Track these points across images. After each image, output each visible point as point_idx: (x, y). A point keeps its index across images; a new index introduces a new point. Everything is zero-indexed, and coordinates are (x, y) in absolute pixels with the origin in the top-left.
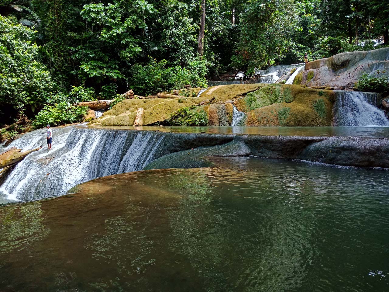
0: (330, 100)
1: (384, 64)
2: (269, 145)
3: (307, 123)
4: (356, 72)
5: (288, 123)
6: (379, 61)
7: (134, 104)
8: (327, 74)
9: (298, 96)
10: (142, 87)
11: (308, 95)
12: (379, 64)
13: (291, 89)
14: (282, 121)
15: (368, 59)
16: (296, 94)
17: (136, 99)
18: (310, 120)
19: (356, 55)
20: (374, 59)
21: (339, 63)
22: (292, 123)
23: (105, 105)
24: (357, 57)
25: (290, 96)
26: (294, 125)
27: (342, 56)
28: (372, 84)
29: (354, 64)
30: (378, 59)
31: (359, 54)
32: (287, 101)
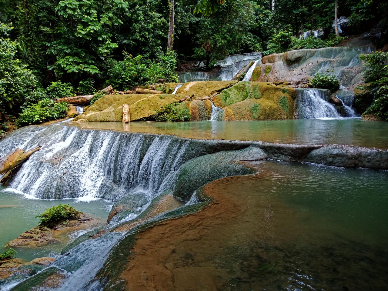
0: (292, 97)
1: (330, 62)
2: (282, 151)
3: (274, 117)
4: (308, 68)
5: (259, 117)
6: (325, 59)
7: (115, 100)
8: (282, 69)
9: (266, 93)
10: (118, 81)
11: (273, 92)
12: (327, 62)
13: (260, 87)
14: (254, 115)
15: (317, 56)
16: (263, 91)
17: (117, 95)
18: (277, 114)
19: (307, 52)
20: (322, 56)
21: (293, 58)
22: (262, 117)
23: (85, 100)
24: (308, 55)
25: (259, 93)
26: (264, 119)
27: (295, 53)
28: (323, 81)
29: (306, 60)
30: (325, 57)
31: (310, 51)
32: (256, 97)
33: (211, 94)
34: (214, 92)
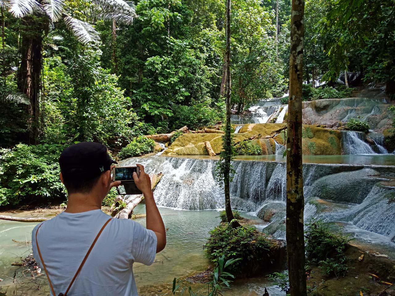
0: (338, 137)
1: (355, 110)
3: (328, 153)
5: (316, 152)
12: (352, 110)
14: (312, 151)
16: (315, 132)
17: (190, 134)
18: (330, 150)
19: (333, 101)
20: (346, 105)
22: (319, 153)
23: (166, 137)
24: (334, 103)
27: (323, 101)
28: (357, 125)
32: (309, 137)
33: (272, 133)
34: (273, 132)
